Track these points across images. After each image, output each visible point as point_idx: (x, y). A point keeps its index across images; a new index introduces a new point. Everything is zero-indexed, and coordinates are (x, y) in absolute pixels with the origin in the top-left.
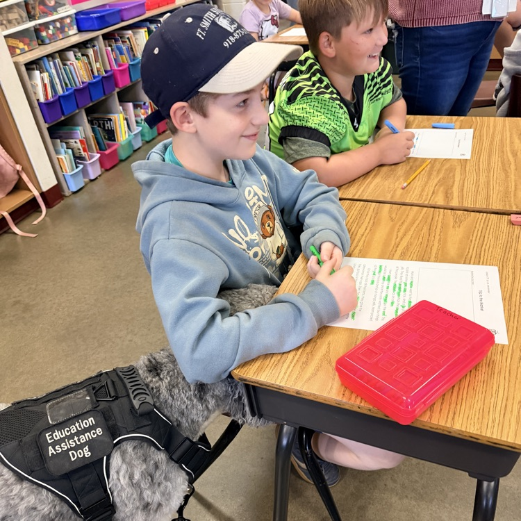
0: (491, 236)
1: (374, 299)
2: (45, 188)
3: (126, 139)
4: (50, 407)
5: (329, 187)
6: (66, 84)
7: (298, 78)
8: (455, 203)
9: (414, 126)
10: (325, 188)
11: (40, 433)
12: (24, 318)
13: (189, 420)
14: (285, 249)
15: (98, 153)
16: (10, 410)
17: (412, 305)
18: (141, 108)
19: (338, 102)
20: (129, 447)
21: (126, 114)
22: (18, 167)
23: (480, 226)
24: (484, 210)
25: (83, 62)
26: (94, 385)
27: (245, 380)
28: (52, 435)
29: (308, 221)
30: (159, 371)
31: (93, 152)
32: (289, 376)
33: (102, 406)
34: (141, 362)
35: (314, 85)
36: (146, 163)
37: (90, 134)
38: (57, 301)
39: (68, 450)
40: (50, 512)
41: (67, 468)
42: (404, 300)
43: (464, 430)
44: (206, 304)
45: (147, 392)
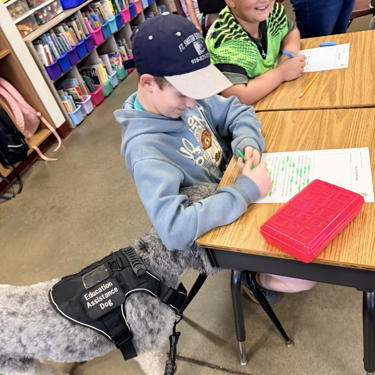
0: (363, 125)
1: (284, 181)
2: (58, 126)
3: (107, 81)
4: (85, 279)
5: (247, 105)
6: (61, 50)
7: (219, 29)
8: (337, 104)
9: (306, 47)
10: (245, 107)
11: (81, 295)
12: (59, 217)
13: (171, 276)
14: (221, 155)
15: (89, 94)
16: (61, 283)
17: (310, 182)
18: (114, 57)
19: (250, 42)
20: (135, 297)
21: (104, 63)
22: (39, 114)
23: (355, 118)
24: (358, 106)
25: (70, 32)
26: (109, 261)
27: (204, 246)
28: (88, 295)
29: (235, 132)
30: (147, 248)
31: (86, 94)
32: (232, 240)
33: (116, 274)
34: (135, 244)
35: (231, 31)
36: (123, 111)
37: (82, 82)
38: (79, 203)
39: (99, 303)
40: (94, 342)
41: (100, 314)
42: (304, 179)
43: (346, 261)
44: (173, 199)
45: (142, 262)
